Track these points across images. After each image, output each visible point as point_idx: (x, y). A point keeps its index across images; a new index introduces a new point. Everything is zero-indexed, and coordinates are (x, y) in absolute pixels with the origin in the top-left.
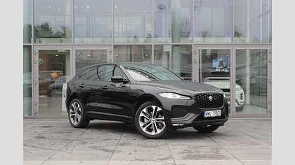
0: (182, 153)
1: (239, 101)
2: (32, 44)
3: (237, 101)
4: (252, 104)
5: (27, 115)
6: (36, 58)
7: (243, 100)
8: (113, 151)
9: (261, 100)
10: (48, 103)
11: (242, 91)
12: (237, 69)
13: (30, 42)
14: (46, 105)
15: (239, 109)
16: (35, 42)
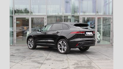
0: (74, 65)
1: (99, 39)
2: (13, 15)
3: (98, 39)
4: (103, 40)
5: (11, 45)
6: (15, 21)
7: (100, 38)
8: (42, 64)
9: (107, 38)
10: (22, 39)
11: (99, 35)
12: (98, 25)
13: (13, 14)
14: (21, 40)
15: (99, 42)
16: (15, 14)
